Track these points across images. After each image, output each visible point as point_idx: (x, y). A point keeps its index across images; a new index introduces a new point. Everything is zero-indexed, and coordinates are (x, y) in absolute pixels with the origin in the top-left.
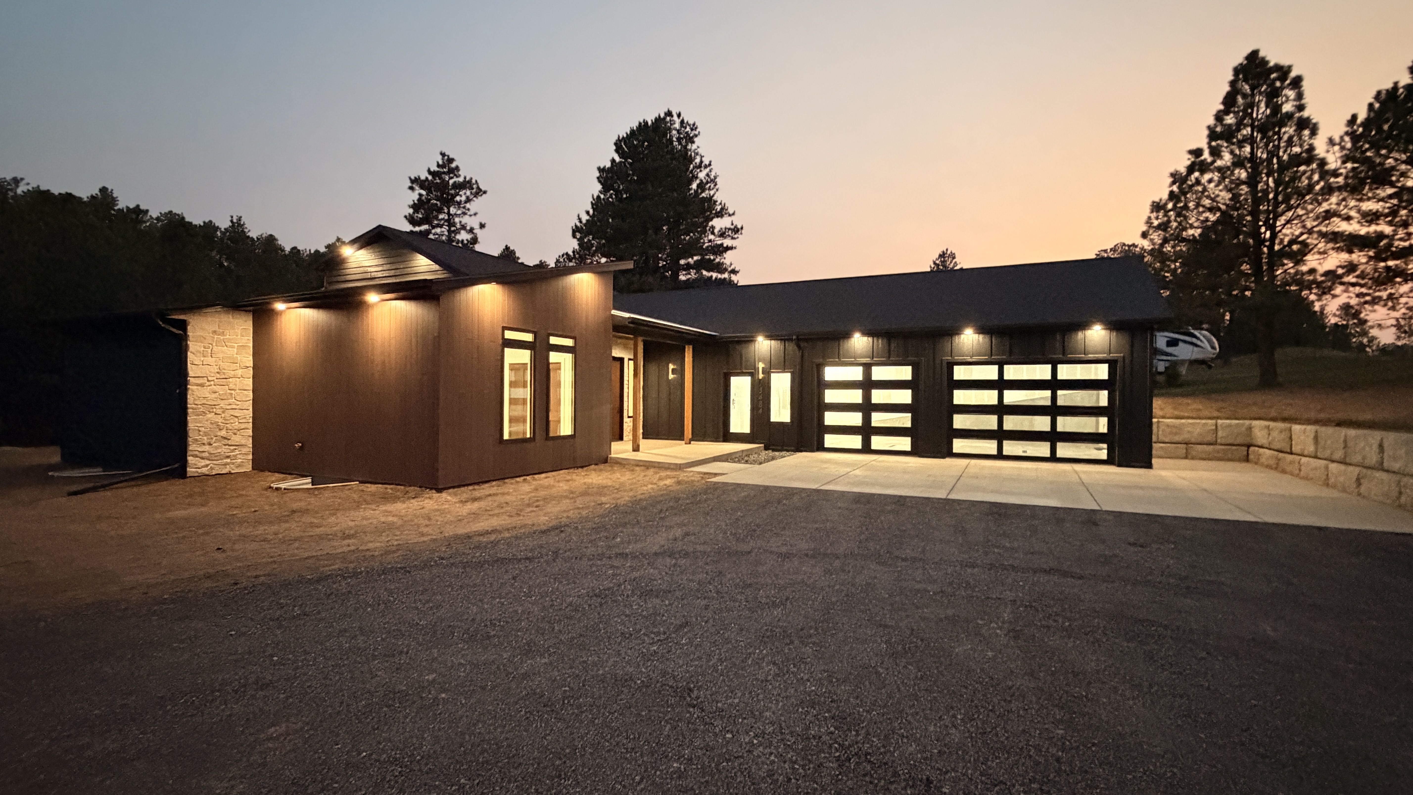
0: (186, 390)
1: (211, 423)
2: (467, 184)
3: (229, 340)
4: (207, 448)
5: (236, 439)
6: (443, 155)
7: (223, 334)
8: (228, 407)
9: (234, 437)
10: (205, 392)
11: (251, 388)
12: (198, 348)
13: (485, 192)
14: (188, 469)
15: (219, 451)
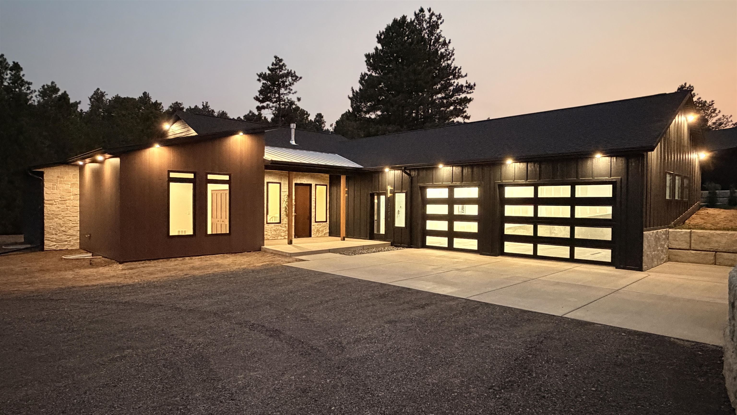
0: (43, 207)
1: (57, 224)
2: (290, 74)
3: (66, 181)
4: (55, 236)
5: (71, 232)
6: (276, 57)
7: (63, 178)
8: (67, 215)
9: (69, 231)
10: (54, 208)
11: (79, 205)
12: (50, 186)
13: (301, 78)
14: (45, 247)
15: (61, 238)
